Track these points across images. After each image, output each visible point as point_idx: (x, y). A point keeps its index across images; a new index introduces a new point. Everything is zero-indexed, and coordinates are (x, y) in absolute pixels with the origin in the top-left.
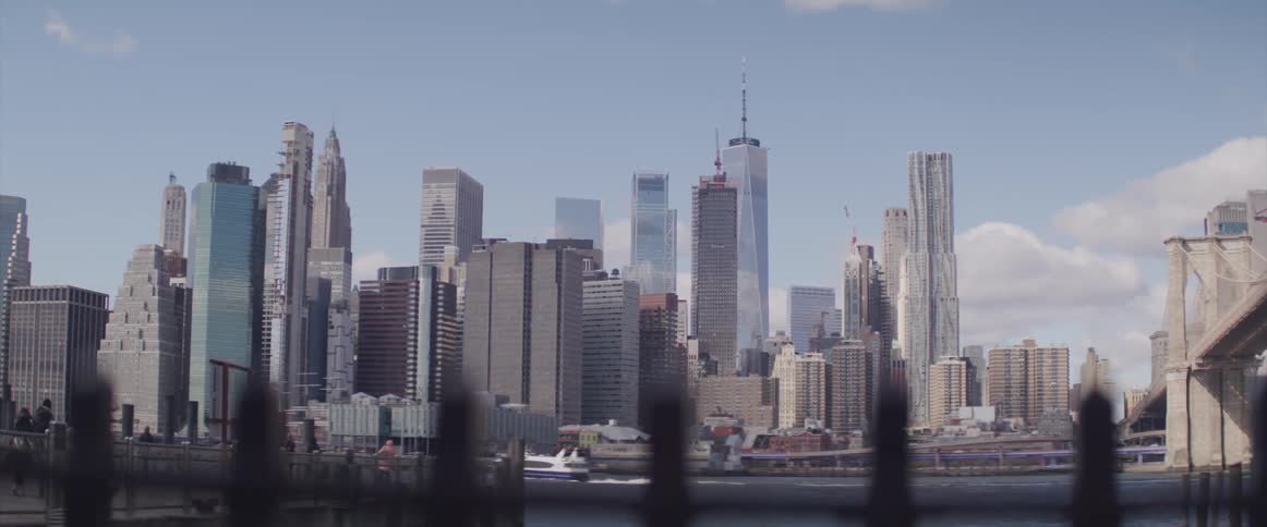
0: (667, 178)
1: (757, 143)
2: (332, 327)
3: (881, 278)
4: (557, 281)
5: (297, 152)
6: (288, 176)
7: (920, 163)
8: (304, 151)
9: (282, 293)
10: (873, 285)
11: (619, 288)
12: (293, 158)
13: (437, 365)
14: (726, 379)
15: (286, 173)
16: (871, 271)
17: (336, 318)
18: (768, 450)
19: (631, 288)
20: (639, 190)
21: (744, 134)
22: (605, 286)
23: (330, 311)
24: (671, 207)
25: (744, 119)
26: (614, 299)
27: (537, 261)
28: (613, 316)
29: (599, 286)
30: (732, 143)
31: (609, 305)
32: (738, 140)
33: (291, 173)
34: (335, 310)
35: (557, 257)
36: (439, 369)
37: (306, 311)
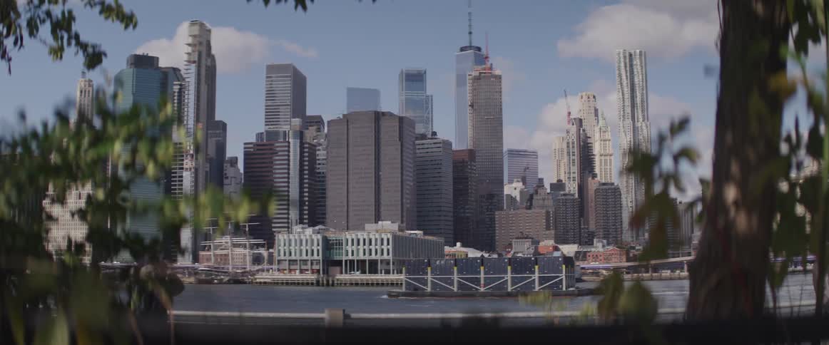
0: (425, 72)
1: (479, 49)
2: (227, 178)
3: (589, 141)
4: (400, 140)
5: (201, 43)
6: (194, 62)
7: (625, 57)
8: (205, 43)
9: (192, 152)
10: (584, 145)
11: (438, 145)
12: (197, 48)
13: (304, 205)
14: (518, 212)
15: (192, 60)
16: (582, 136)
17: (229, 171)
18: (586, 262)
19: (447, 144)
20: (406, 81)
21: (471, 43)
22: (428, 144)
23: (225, 165)
24: (428, 93)
25: (470, 33)
26: (435, 154)
27: (384, 124)
28: (436, 166)
29: (422, 144)
30: (462, 49)
31: (432, 158)
32: (466, 47)
33: (196, 59)
34: (229, 165)
35: (399, 122)
36: (306, 208)
37: (208, 165)
